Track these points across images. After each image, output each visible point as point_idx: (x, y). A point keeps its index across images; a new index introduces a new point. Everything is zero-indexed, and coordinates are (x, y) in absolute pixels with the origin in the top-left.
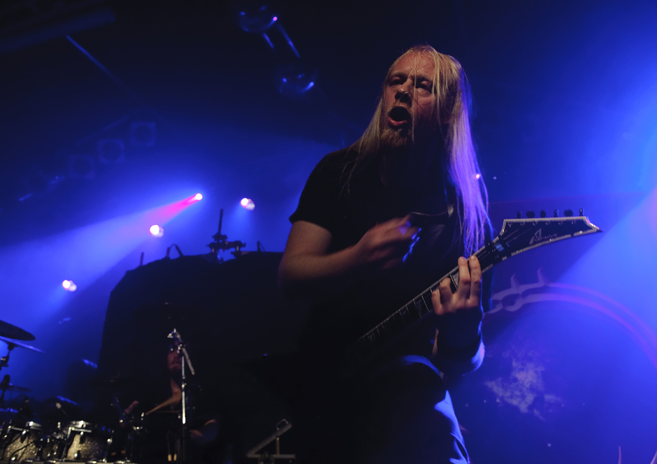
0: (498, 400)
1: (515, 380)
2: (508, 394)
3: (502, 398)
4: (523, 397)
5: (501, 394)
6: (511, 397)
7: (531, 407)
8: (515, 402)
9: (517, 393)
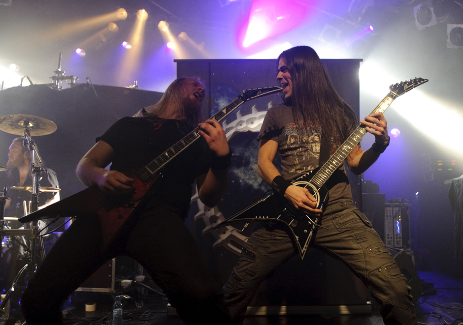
0: (241, 181)
1: (252, 169)
2: (247, 177)
3: (243, 180)
4: (256, 179)
5: (243, 177)
6: (249, 179)
7: (260, 185)
8: (251, 182)
9: (253, 177)
